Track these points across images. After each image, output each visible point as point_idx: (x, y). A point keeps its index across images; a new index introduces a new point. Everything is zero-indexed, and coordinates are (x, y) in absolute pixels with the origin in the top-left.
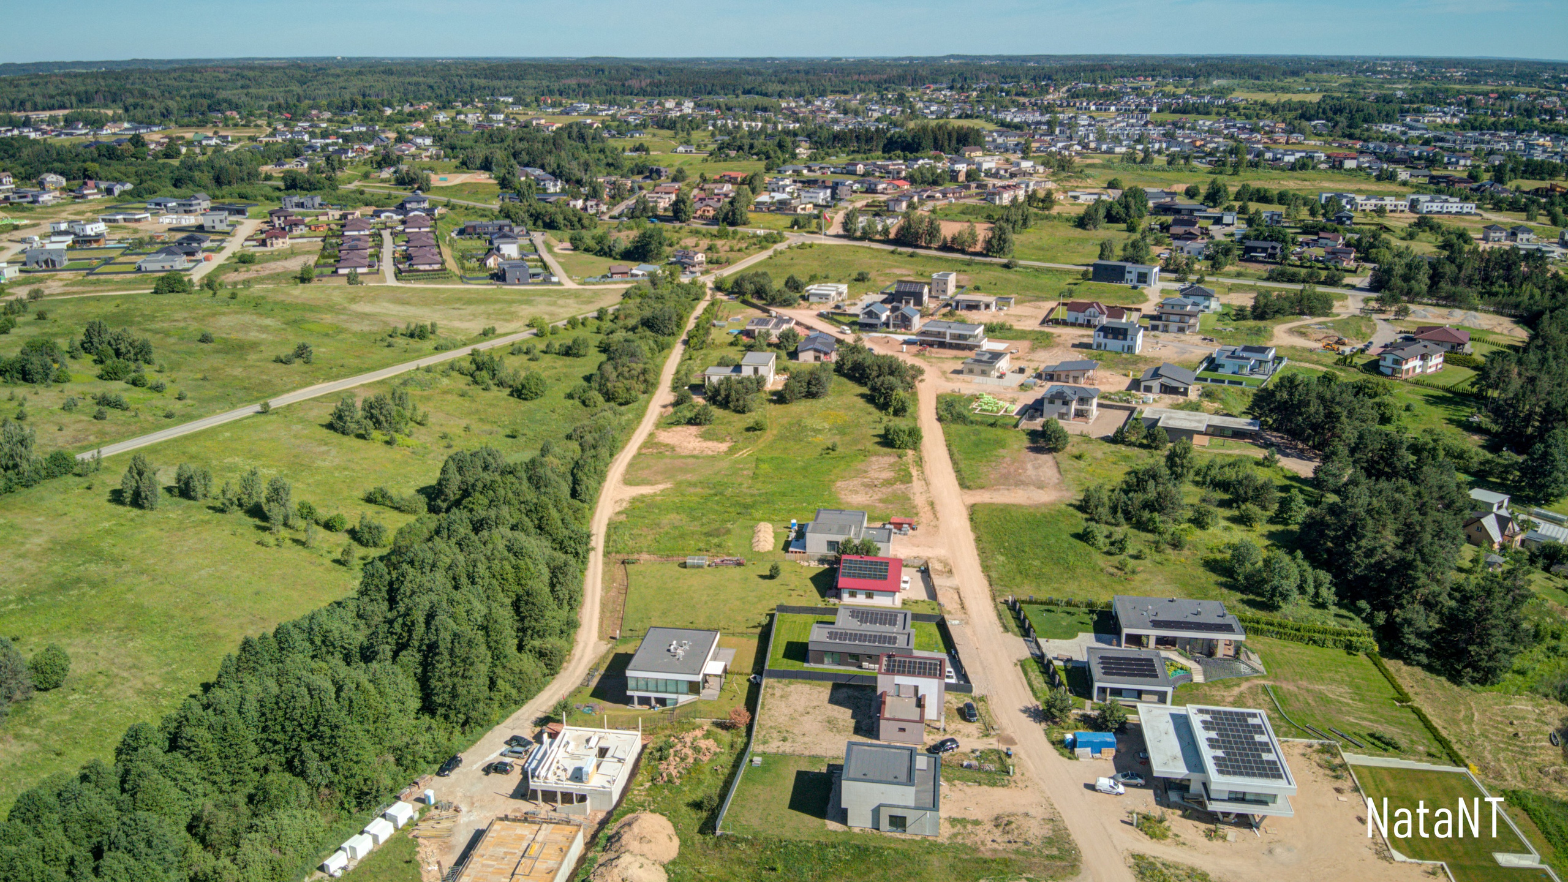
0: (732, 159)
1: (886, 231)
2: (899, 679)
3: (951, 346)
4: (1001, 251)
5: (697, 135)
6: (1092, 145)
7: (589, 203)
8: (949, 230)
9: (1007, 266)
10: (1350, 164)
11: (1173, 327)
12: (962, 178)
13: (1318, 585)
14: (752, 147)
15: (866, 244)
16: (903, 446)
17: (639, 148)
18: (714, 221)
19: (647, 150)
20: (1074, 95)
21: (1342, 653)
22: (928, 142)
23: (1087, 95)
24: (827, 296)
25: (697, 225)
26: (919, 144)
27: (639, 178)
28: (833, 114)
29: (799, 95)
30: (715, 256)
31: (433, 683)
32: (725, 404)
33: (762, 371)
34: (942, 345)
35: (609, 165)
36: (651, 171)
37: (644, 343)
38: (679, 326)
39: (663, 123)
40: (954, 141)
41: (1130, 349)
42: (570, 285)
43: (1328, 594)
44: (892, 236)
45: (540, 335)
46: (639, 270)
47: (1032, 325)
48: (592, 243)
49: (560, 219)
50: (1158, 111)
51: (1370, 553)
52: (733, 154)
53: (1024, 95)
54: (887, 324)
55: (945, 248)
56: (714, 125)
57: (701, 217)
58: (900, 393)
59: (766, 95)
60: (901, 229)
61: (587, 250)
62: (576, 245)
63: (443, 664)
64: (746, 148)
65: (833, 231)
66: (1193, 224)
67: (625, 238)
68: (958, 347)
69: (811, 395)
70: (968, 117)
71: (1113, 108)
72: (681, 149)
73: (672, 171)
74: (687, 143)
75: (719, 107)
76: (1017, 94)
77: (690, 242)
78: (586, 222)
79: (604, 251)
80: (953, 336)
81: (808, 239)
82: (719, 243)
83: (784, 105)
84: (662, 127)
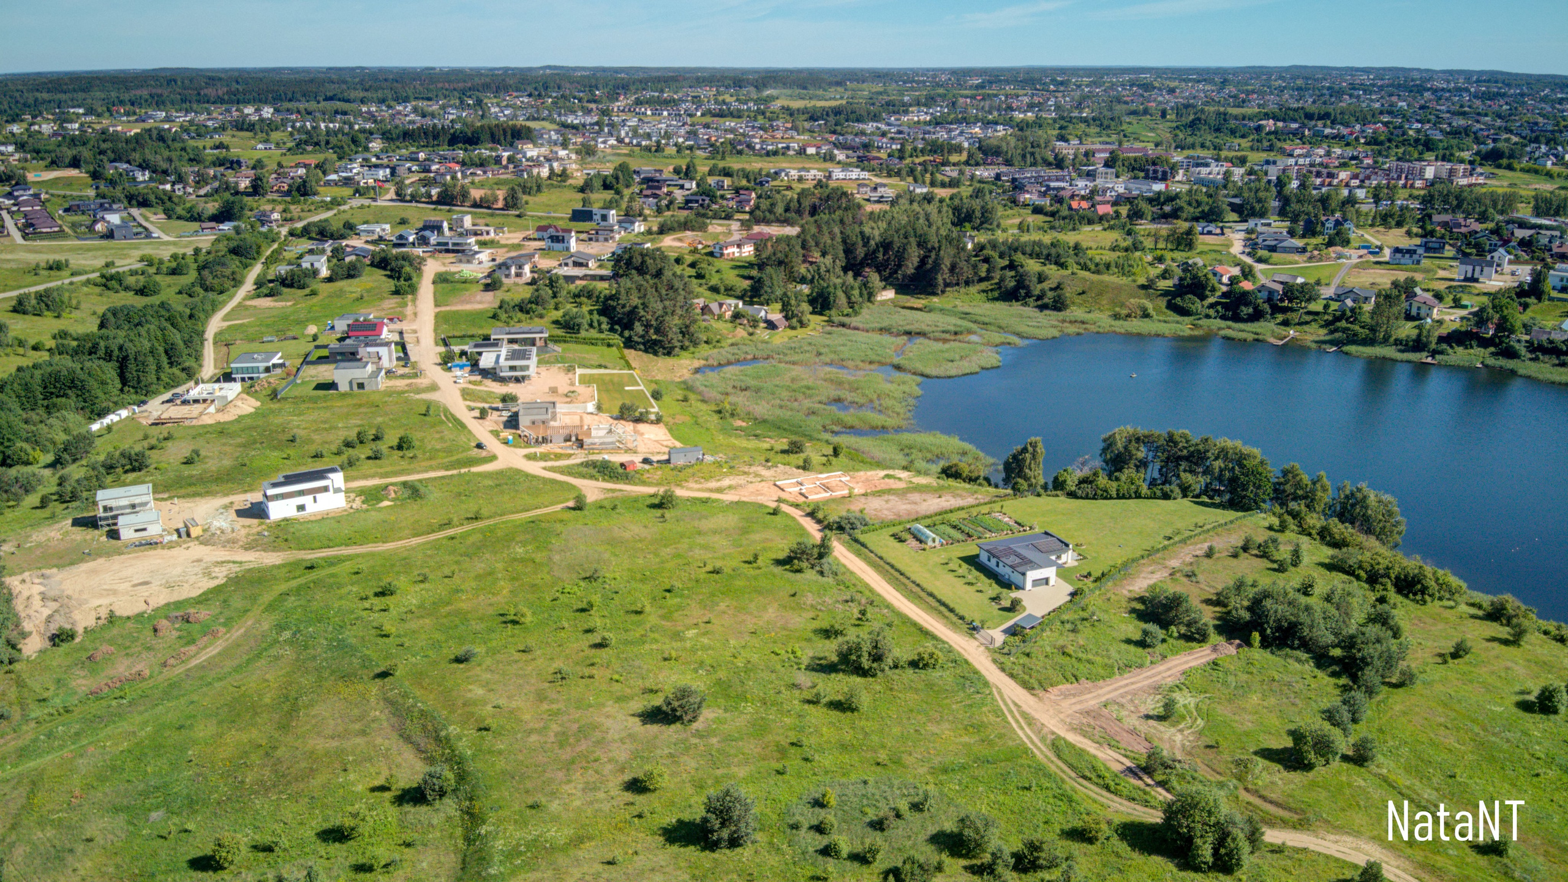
0: (309, 153)
1: (430, 196)
2: (369, 349)
3: (454, 251)
4: (514, 206)
5: (276, 136)
6: (627, 140)
7: (177, 187)
8: (476, 194)
9: (519, 216)
10: (811, 151)
11: (601, 238)
12: (504, 162)
13: (600, 324)
14: (327, 143)
15: (414, 204)
16: (405, 293)
17: (220, 146)
18: (288, 193)
19: (227, 148)
20: (638, 102)
21: (605, 348)
22: (485, 136)
23: (649, 102)
24: (373, 232)
25: (275, 196)
26: (478, 138)
27: (222, 169)
28: (412, 117)
29: (382, 101)
30: (289, 216)
31: (128, 375)
32: (291, 286)
33: (316, 265)
34: (448, 251)
35: (191, 160)
36: (232, 162)
37: (234, 263)
38: (258, 253)
39: (242, 125)
40: (509, 137)
41: (568, 249)
42: (166, 238)
43: (604, 326)
44: (434, 198)
45: (151, 265)
46: (226, 227)
47: (516, 241)
48: (183, 213)
49: (152, 198)
50: (703, 115)
51: (624, 306)
52: (310, 148)
53: (595, 101)
54: (413, 244)
55: (475, 205)
56: (293, 127)
57: (277, 191)
58: (408, 269)
59: (348, 101)
60: (439, 195)
61: (179, 218)
62: (169, 214)
63: (132, 367)
64: (323, 143)
65: (388, 197)
66: (660, 188)
67: (212, 207)
68: (457, 251)
69: (350, 276)
70: (534, 119)
71: (665, 113)
72: (260, 146)
73: (252, 163)
74: (266, 141)
75: (299, 112)
76: (589, 101)
77: (268, 207)
78: (175, 200)
79: (194, 217)
80: (454, 244)
81: (366, 202)
82: (292, 207)
83: (364, 109)
84: (242, 129)
